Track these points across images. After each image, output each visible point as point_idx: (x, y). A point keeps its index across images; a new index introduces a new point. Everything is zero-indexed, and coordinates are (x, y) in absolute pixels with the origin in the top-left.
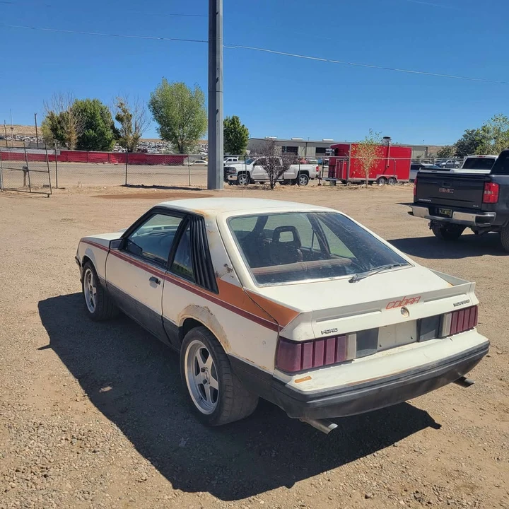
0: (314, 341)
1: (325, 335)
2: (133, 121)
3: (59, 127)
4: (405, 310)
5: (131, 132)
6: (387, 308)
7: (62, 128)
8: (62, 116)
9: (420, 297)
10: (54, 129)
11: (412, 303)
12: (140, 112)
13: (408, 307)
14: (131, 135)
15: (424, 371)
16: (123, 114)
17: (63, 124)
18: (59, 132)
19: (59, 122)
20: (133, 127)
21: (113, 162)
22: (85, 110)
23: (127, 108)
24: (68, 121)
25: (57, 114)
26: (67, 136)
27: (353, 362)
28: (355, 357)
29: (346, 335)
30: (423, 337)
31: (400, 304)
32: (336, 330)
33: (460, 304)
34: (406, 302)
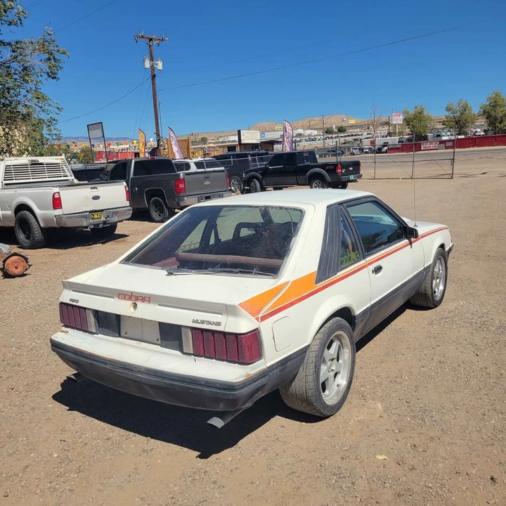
0: (67, 305)
1: (71, 303)
6: (119, 298)
9: (150, 298)
11: (142, 301)
27: (95, 335)
28: (95, 331)
29: (85, 308)
30: (164, 343)
31: (130, 299)
32: (77, 301)
33: (203, 322)
34: (137, 299)
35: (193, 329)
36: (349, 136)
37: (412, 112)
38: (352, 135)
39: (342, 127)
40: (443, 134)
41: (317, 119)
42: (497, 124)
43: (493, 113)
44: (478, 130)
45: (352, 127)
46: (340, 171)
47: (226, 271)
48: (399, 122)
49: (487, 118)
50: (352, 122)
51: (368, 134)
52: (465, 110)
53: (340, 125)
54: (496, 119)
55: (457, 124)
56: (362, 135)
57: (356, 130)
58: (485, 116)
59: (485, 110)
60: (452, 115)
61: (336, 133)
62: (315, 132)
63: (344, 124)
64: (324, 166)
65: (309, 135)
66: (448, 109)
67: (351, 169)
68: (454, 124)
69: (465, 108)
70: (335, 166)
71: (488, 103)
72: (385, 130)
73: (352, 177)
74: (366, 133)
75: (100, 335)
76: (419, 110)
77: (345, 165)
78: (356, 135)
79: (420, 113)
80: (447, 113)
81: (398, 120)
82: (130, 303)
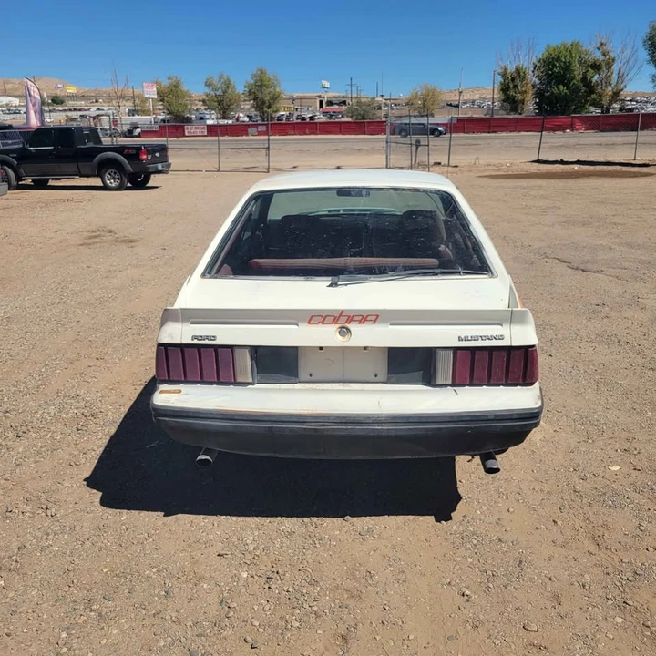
0: (182, 347)
1: (196, 342)
2: (615, 67)
3: (511, 86)
4: (344, 331)
5: (610, 85)
6: (309, 323)
7: (516, 86)
8: (518, 71)
9: (378, 316)
10: (505, 89)
11: (360, 322)
12: (628, 52)
13: (352, 327)
14: (610, 89)
15: (360, 423)
16: (602, 58)
17: (518, 81)
18: (512, 93)
19: (513, 79)
20: (615, 76)
21: (577, 129)
22: (558, 58)
23: (609, 49)
24: (524, 77)
25: (511, 69)
26: (520, 97)
27: (250, 386)
28: (250, 380)
29: (232, 347)
30: (394, 377)
31: (335, 321)
32: (214, 338)
33: (475, 339)
34: (350, 319)
35: (456, 350)
36: (70, 110)
37: (165, 83)
38: (75, 110)
39: (57, 97)
40: (207, 116)
41: (15, 80)
42: (265, 109)
43: (260, 96)
44: (241, 115)
45: (72, 97)
46: (145, 157)
47: (418, 274)
48: (152, 96)
49: (254, 100)
50: (71, 90)
51: (98, 109)
52: (228, 87)
53: (53, 93)
54: (263, 103)
55: (219, 104)
56: (89, 110)
57: (79, 103)
58: (252, 97)
59: (250, 91)
60: (213, 93)
61: (49, 105)
62: (16, 101)
63: (59, 93)
64: (120, 149)
65: (7, 105)
66: (208, 84)
67: (157, 155)
68: (216, 104)
69: (228, 85)
70: (138, 149)
71: (252, 82)
72: (128, 106)
73: (160, 167)
74: (94, 109)
75: (257, 386)
76: (173, 81)
77: (152, 150)
78: (80, 110)
79: (176, 87)
80: (207, 90)
81: (151, 93)
82: (334, 328)
